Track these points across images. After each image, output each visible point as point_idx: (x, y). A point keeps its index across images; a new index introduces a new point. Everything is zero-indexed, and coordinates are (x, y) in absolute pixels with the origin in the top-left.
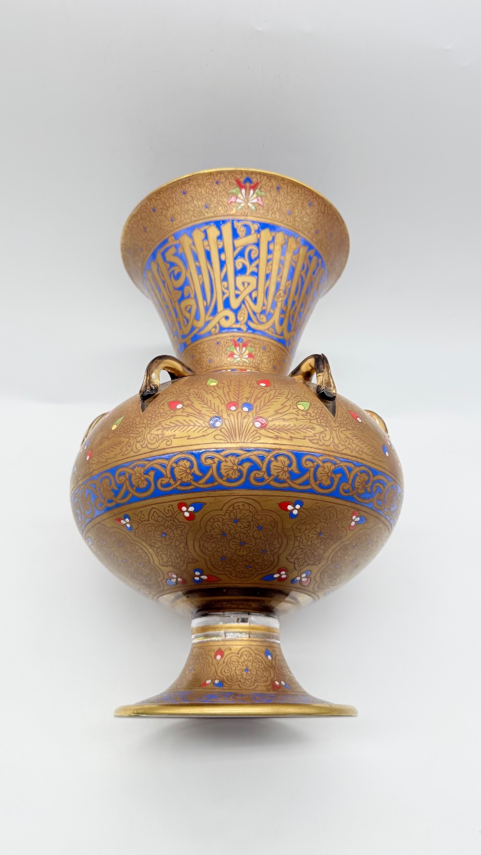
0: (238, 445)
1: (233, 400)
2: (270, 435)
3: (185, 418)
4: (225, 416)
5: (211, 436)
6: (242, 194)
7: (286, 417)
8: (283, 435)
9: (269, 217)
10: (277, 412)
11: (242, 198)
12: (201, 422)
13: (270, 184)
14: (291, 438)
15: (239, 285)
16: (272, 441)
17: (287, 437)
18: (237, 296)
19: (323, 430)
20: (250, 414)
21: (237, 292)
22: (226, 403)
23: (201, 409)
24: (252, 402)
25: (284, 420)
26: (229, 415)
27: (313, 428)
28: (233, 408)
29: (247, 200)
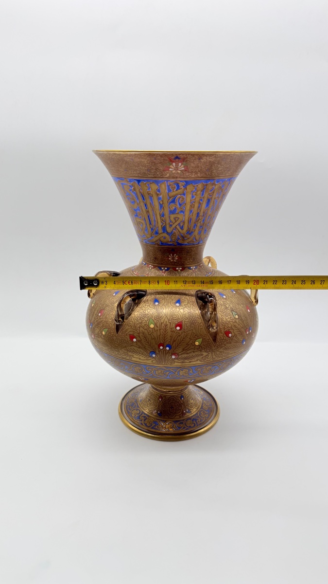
0: (164, 366)
1: (162, 342)
2: (180, 362)
3: (137, 348)
4: (157, 352)
5: (151, 361)
6: (173, 166)
7: (188, 352)
8: (186, 361)
9: (193, 176)
10: (183, 350)
11: (173, 168)
12: (146, 353)
13: (194, 158)
14: (190, 362)
15: (172, 219)
16: (180, 364)
17: (188, 361)
18: (171, 226)
19: (207, 354)
20: (170, 351)
21: (171, 224)
22: (158, 344)
23: (146, 345)
24: (171, 344)
25: (187, 353)
26: (159, 352)
27: (202, 355)
28: (161, 348)
29: (177, 168)
